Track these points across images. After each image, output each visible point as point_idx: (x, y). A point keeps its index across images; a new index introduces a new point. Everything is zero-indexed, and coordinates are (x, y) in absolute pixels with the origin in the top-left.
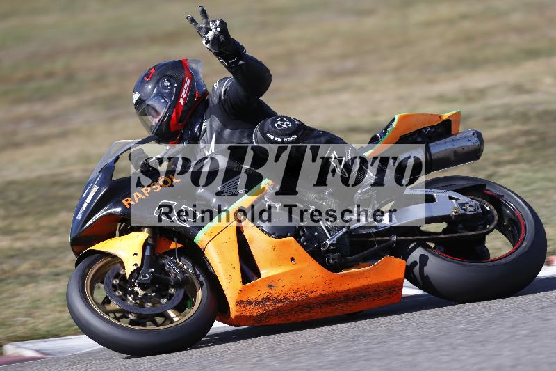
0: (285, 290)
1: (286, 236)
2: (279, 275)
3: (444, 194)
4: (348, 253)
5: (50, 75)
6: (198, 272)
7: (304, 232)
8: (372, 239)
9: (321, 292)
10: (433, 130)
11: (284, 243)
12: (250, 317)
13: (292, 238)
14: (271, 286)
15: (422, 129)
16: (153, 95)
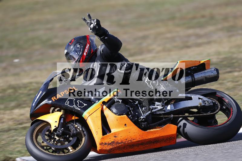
0: (122, 138)
1: (123, 115)
2: (119, 132)
3: (196, 97)
4: (151, 122)
5: (203, 16)
6: (84, 130)
7: (131, 113)
8: (162, 116)
9: (138, 139)
10: (196, 68)
11: (122, 117)
12: (106, 150)
13: (125, 116)
14: (115, 137)
15: (190, 67)
16: (73, 51)
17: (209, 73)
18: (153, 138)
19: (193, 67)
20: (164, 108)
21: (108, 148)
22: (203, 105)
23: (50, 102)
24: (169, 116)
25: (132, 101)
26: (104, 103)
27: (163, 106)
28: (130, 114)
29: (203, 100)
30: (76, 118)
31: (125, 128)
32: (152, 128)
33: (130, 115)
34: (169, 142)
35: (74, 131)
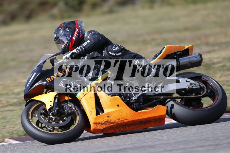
0: (114, 118)
2: (112, 112)
3: (184, 80)
7: (123, 94)
9: (130, 120)
10: (181, 53)
11: (115, 98)
12: (99, 129)
13: (118, 97)
14: (108, 117)
15: (176, 52)
16: (62, 35)
17: (193, 58)
19: (178, 52)
21: (102, 127)
22: (191, 88)
23: (45, 83)
24: (159, 97)
29: (190, 83)
30: (70, 98)
31: (118, 109)
32: (143, 109)
33: (123, 96)
34: (159, 123)
35: (68, 110)
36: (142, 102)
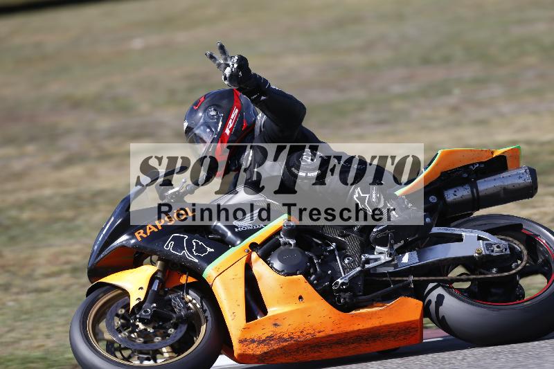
0: (291, 328)
1: (295, 274)
2: (286, 313)
3: (473, 234)
4: (361, 293)
6: (205, 307)
7: (315, 269)
8: (388, 279)
9: (329, 332)
10: (482, 166)
11: (292, 281)
12: (254, 356)
13: (301, 277)
14: (275, 325)
15: (468, 165)
16: (200, 124)
17: (512, 178)
18: (363, 329)
19: (475, 164)
20: (393, 260)
21: (259, 350)
22: (487, 255)
24: (405, 279)
25: (320, 242)
26: (253, 246)
27: (390, 255)
28: (313, 274)
29: (487, 242)
30: (191, 280)
31: (300, 306)
32: (364, 306)
33: (313, 276)
34: (404, 339)
35: (180, 310)
36: (362, 288)
